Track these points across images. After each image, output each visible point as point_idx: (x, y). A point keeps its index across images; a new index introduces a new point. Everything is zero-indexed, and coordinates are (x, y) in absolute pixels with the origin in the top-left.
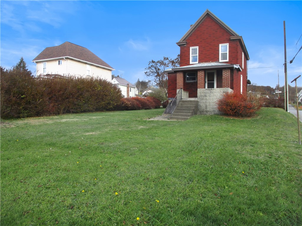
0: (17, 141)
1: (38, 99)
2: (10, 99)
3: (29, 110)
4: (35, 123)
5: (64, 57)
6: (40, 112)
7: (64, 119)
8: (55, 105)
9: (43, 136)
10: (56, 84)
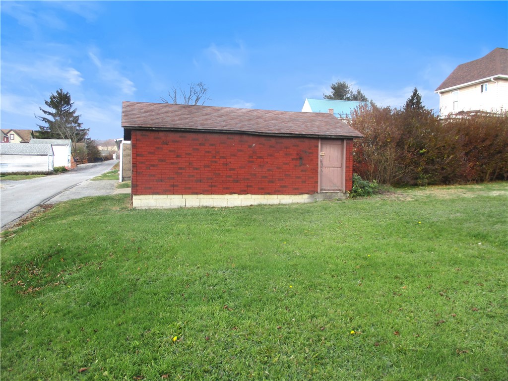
0: (418, 224)
1: (446, 156)
2: (403, 157)
3: (431, 174)
4: (442, 196)
5: (492, 78)
6: (449, 176)
7: (495, 192)
8: (476, 165)
9: (462, 219)
10: (478, 128)
